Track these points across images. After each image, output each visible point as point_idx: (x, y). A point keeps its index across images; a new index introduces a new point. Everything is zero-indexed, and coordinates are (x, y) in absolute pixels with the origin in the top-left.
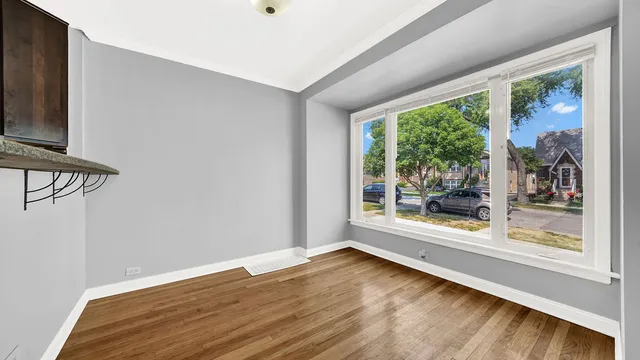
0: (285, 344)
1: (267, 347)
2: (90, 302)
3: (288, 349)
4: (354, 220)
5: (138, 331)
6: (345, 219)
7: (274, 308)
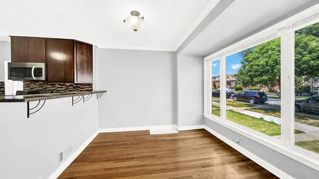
0: (144, 166)
1: (137, 164)
2: (100, 133)
3: (143, 168)
4: (206, 115)
5: (105, 146)
6: (201, 113)
7: (150, 150)
